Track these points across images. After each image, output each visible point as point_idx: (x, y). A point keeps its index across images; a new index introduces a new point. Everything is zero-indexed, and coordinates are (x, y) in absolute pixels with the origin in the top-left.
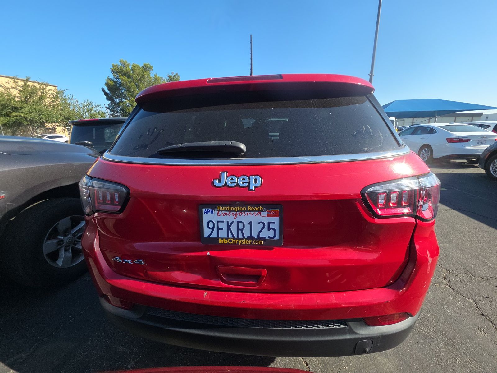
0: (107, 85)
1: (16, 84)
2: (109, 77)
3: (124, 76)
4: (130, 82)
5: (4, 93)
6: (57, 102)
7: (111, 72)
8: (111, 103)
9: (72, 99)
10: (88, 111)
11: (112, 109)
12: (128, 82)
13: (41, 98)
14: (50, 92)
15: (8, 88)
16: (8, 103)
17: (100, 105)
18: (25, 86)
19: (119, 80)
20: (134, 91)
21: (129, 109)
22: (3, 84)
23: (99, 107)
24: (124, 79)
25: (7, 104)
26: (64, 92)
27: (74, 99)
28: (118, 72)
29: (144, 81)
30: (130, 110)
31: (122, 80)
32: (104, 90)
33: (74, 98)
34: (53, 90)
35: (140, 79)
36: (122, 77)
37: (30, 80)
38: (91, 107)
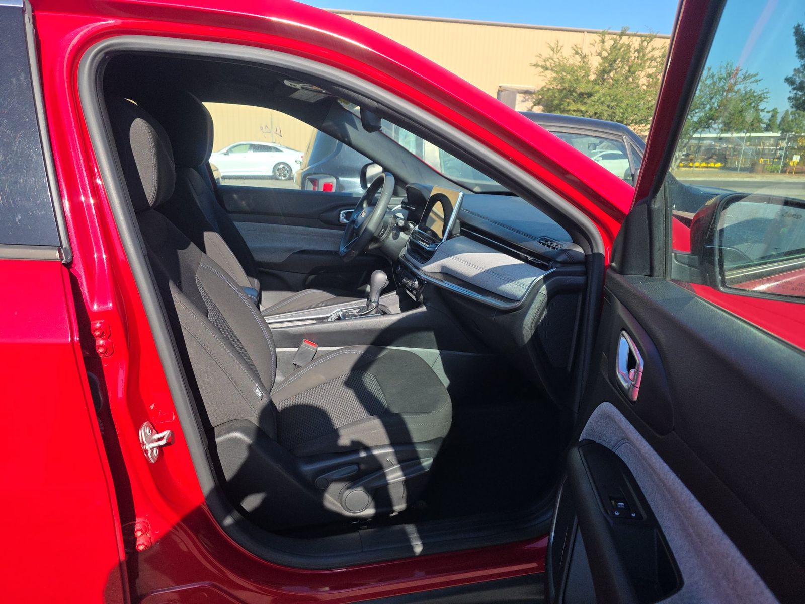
1: (602, 47)
5: (577, 67)
15: (587, 57)
22: (581, 48)
25: (574, 87)
34: (659, 49)
38: (732, 81)
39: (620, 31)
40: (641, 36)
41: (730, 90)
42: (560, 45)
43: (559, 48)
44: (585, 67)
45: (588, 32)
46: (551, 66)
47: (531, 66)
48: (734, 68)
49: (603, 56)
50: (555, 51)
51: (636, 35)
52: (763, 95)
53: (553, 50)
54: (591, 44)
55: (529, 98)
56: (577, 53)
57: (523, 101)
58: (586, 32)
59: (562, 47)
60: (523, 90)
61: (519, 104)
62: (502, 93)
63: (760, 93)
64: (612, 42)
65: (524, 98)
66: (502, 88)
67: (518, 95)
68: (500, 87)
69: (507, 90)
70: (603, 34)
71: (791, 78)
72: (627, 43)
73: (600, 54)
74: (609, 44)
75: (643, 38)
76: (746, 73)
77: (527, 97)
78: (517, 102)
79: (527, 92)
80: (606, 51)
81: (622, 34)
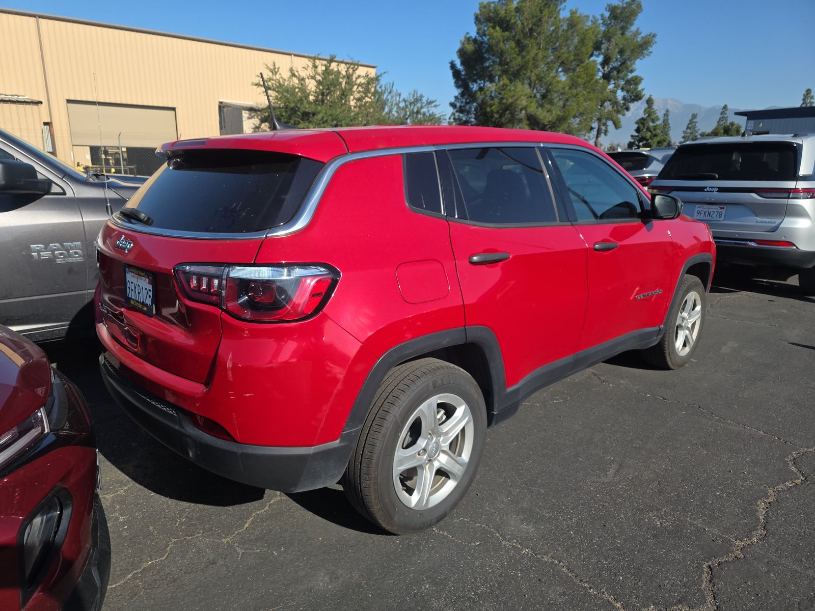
0: (462, 53)
1: (315, 71)
2: (468, 33)
3: (498, 28)
4: (506, 40)
5: (296, 88)
6: (367, 99)
7: (475, 23)
8: (462, 94)
9: (390, 93)
10: (412, 113)
11: (460, 106)
12: (501, 41)
13: (344, 94)
14: (358, 81)
15: (303, 79)
16: (299, 106)
17: (435, 101)
18: (327, 72)
19: (486, 39)
20: (511, 61)
21: (491, 107)
22: (297, 71)
23: (433, 105)
24: (495, 34)
25: (297, 107)
26: (380, 78)
27: (395, 91)
28: (489, 20)
29: (539, 34)
30: (493, 107)
31: (492, 37)
32: (453, 66)
33: (394, 89)
34: (363, 77)
35: (531, 30)
36: (492, 31)
37: (335, 59)
38: (419, 105)
39: (328, 58)
40: (346, 63)
41: (418, 112)
42: (277, 66)
43: (276, 70)
44: (303, 89)
45: (295, 55)
46: (273, 86)
47: (252, 85)
48: (419, 95)
49: (317, 79)
50: (274, 73)
51: (342, 62)
52: (442, 117)
53: (271, 71)
54: (303, 68)
55: (254, 115)
56: (293, 75)
57: (249, 118)
58: (293, 56)
59: (278, 68)
60: (247, 107)
61: (245, 120)
62: (225, 109)
63: (439, 115)
64: (324, 68)
65: (250, 115)
66: (224, 105)
67: (243, 112)
68: (221, 103)
69: (230, 107)
70: (314, 59)
71: (453, 103)
72: (336, 69)
73: (313, 78)
74: (321, 69)
75: (348, 65)
76: (428, 99)
77: (253, 114)
78: (244, 119)
79: (251, 109)
80: (319, 75)
81: (331, 60)
